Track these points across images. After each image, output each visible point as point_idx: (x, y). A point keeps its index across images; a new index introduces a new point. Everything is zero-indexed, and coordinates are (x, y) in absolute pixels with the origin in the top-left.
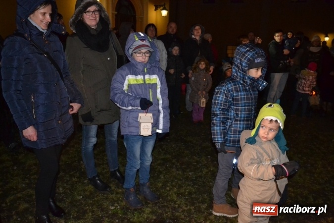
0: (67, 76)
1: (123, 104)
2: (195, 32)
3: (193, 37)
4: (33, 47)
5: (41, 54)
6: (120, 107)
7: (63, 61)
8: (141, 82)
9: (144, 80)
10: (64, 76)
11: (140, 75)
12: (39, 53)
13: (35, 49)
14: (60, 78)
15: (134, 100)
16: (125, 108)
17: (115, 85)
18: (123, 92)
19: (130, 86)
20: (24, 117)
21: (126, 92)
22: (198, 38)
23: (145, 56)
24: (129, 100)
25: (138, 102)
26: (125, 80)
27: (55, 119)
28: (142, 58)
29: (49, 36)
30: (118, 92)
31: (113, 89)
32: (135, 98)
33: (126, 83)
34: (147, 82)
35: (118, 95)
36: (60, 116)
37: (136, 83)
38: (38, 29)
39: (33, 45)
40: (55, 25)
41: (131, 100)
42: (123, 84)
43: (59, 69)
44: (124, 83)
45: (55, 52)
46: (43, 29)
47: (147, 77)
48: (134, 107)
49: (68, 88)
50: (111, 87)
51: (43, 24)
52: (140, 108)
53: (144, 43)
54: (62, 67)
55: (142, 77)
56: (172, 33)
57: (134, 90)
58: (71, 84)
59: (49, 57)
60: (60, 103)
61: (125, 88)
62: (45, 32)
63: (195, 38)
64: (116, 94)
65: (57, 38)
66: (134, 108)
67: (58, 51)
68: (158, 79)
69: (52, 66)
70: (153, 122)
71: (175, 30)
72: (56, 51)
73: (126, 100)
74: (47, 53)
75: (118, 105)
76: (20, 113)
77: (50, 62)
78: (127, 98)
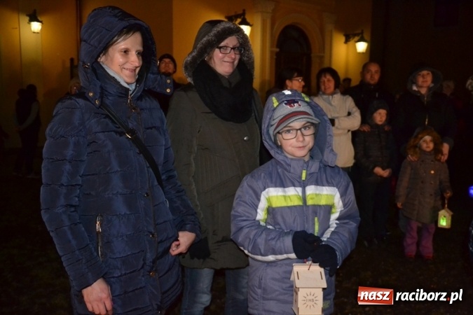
0: (170, 177)
1: (256, 250)
2: (420, 80)
3: (415, 88)
4: (107, 120)
5: (122, 134)
6: (250, 254)
7: (163, 148)
8: (297, 202)
9: (304, 199)
10: (163, 177)
11: (294, 186)
12: (116, 132)
13: (111, 124)
14: (156, 183)
15: (279, 239)
16: (259, 258)
17: (239, 209)
18: (257, 224)
19: (271, 211)
20: (84, 261)
21: (262, 223)
22: (424, 91)
23: (303, 135)
24: (267, 241)
25: (288, 241)
26: (259, 200)
27: (143, 267)
28: (298, 141)
29: (140, 98)
30: (244, 224)
31: (236, 216)
32: (282, 234)
33: (263, 205)
34: (310, 202)
35: (246, 231)
36: (154, 262)
37: (283, 204)
38: (118, 83)
39: (107, 116)
40: (152, 76)
41: (273, 239)
42: (255, 207)
43: (153, 165)
44: (257, 206)
45: (150, 130)
46: (128, 84)
47: (311, 190)
48: (281, 254)
49: (171, 201)
50: (233, 213)
51: (127, 72)
52: (293, 256)
53: (296, 107)
54: (160, 160)
55: (299, 190)
56: (372, 82)
57: (279, 219)
58: (178, 192)
59: (136, 140)
60: (153, 235)
61: (261, 215)
62: (132, 88)
63: (419, 92)
64: (241, 228)
65: (156, 104)
66: (280, 257)
67: (155, 127)
68: (338, 195)
69: (141, 158)
70: (325, 286)
71: (377, 77)
72: (151, 128)
73: (261, 241)
74: (132, 132)
75: (246, 252)
76: (77, 252)
77: (137, 151)
78: (264, 236)
